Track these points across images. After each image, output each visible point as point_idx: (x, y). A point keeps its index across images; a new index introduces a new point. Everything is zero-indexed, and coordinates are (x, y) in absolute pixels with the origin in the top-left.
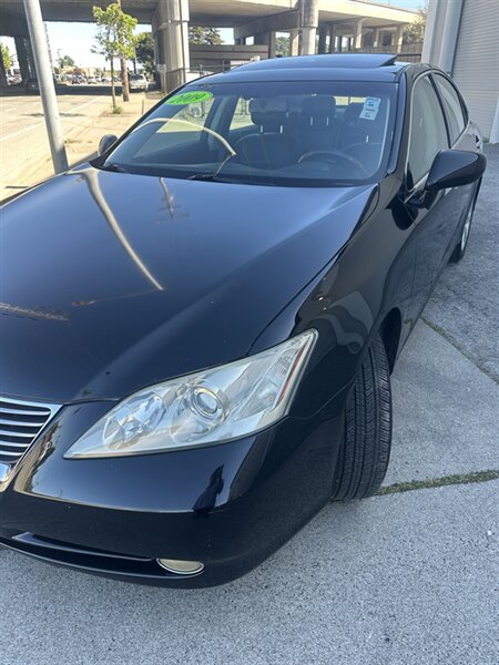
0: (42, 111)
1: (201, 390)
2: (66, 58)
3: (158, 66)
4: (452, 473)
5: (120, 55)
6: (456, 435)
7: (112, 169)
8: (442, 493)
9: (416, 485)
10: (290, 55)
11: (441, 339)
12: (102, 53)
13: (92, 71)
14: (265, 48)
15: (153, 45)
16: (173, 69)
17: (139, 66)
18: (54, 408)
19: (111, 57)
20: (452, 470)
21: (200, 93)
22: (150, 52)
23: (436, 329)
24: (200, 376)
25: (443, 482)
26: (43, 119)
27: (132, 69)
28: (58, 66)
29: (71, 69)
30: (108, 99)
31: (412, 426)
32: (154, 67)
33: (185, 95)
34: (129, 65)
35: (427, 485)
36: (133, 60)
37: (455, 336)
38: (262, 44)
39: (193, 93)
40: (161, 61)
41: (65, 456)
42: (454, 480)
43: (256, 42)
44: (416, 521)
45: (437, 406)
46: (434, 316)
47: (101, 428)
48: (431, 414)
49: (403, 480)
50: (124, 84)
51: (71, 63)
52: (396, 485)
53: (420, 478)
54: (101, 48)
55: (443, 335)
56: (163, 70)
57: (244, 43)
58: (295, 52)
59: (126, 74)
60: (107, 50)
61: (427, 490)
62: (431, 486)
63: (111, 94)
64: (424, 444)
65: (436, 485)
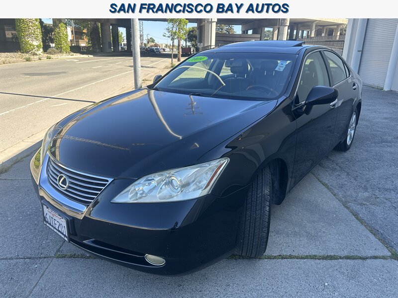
0: (133, 65)
1: (173, 178)
2: (151, 38)
3: (198, 44)
4: (313, 254)
5: (178, 38)
6: (321, 237)
7: (156, 89)
8: (304, 263)
9: (291, 257)
10: (273, 40)
11: (325, 190)
12: (169, 37)
13: (164, 45)
14: (259, 36)
15: (197, 33)
16: (205, 46)
17: (189, 44)
18: (110, 180)
19: (173, 39)
20: (314, 252)
21: (202, 57)
22: (195, 37)
23: (324, 184)
24: (173, 171)
25: (306, 257)
26: (133, 68)
27: (184, 45)
28: (146, 43)
29: (153, 44)
30: (169, 60)
31: (297, 229)
32: (196, 45)
33: (196, 58)
34: (183, 43)
35: (297, 258)
36: (186, 40)
37: (334, 189)
38: (257, 34)
39: (199, 57)
40: (200, 42)
41: (112, 201)
42: (314, 257)
43: (253, 33)
44: (286, 273)
45: (314, 222)
46: (325, 178)
47: (129, 191)
48: (308, 225)
49: (285, 254)
50: (179, 52)
51: (153, 41)
52: (280, 255)
53: (293, 254)
54: (168, 34)
55: (328, 188)
56: (200, 46)
57: (247, 33)
58: (275, 38)
59: (180, 47)
60: (171, 35)
61: (297, 260)
62: (300, 258)
63: (171, 58)
64: (301, 239)
65: (302, 258)
